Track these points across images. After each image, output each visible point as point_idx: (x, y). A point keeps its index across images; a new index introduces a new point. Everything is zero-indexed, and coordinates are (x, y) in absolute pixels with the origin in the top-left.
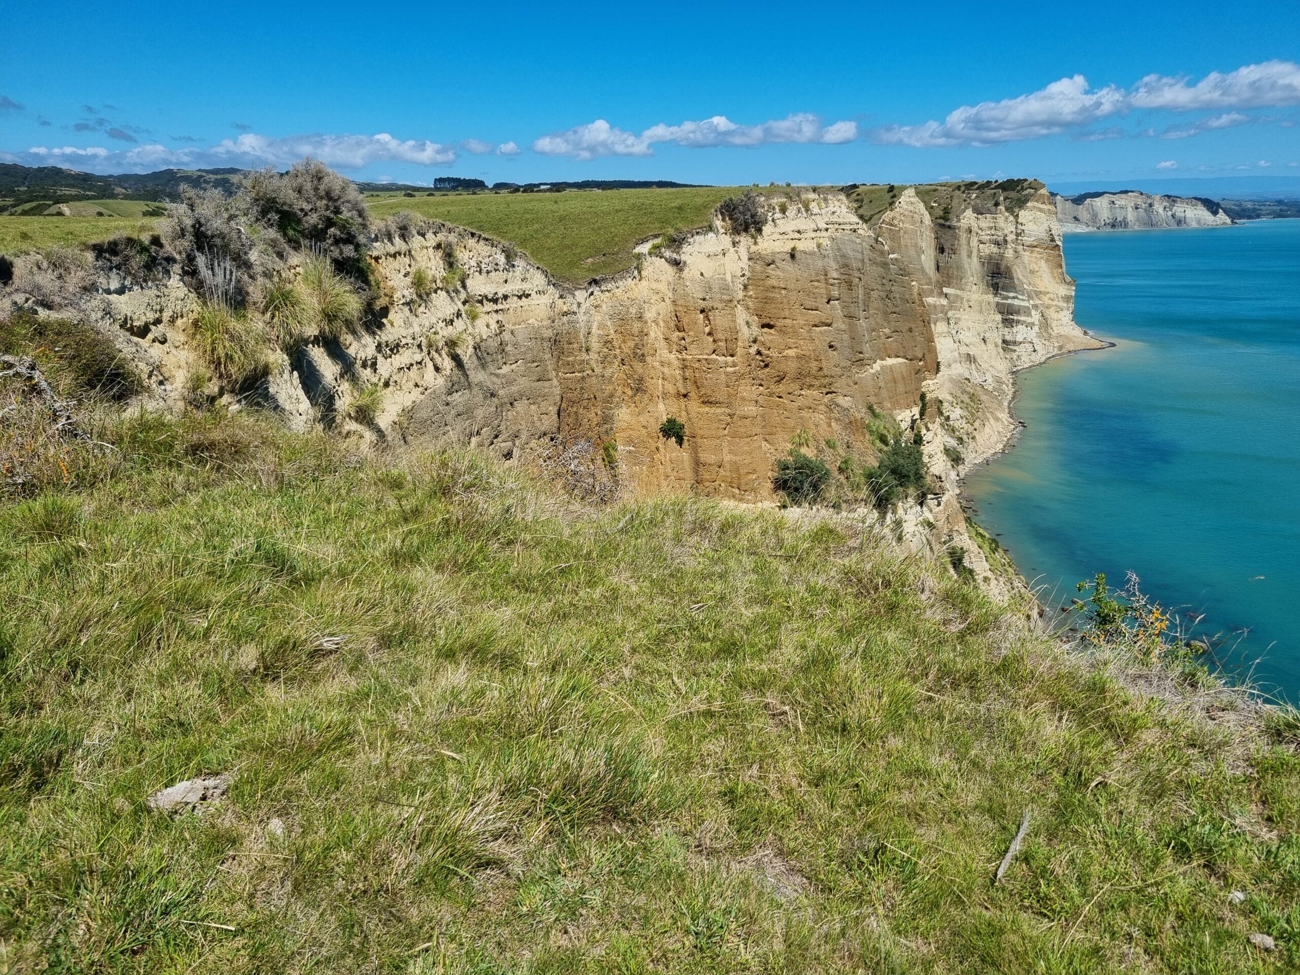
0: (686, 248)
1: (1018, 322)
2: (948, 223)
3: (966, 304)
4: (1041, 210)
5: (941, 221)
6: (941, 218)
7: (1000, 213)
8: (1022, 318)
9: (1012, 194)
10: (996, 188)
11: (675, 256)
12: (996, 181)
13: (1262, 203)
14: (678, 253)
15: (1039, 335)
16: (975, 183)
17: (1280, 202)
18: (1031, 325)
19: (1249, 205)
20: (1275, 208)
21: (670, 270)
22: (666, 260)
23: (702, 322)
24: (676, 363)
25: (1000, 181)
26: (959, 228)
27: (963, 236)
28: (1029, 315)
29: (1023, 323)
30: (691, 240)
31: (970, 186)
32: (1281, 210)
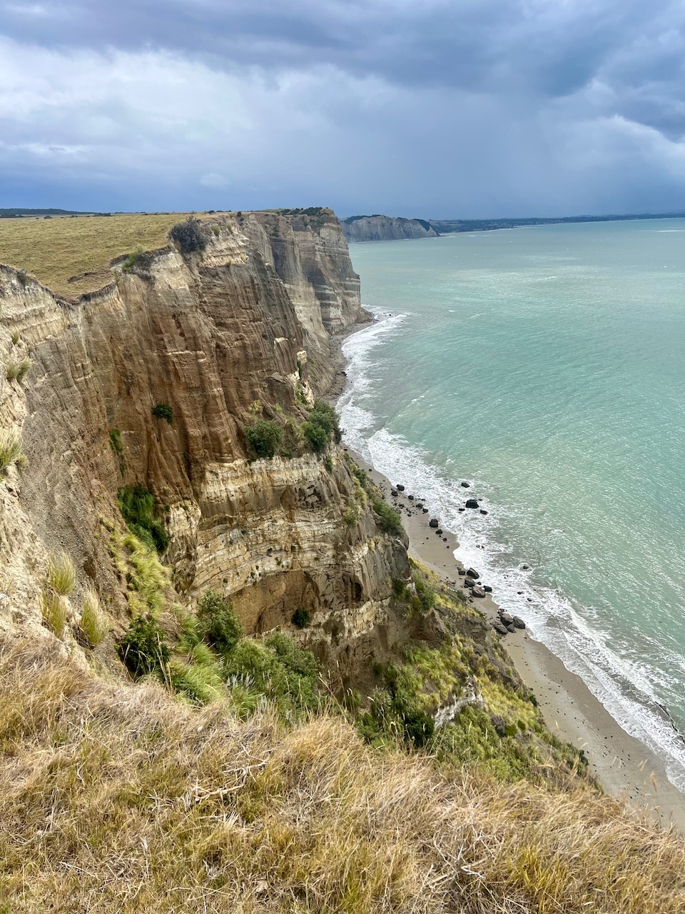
0: (154, 266)
1: (329, 305)
2: (278, 238)
3: (297, 296)
4: (333, 228)
5: (274, 237)
6: (273, 235)
7: (309, 231)
8: (331, 302)
9: (315, 218)
10: (302, 213)
11: (145, 272)
12: (302, 209)
13: (451, 222)
14: (147, 270)
15: (343, 313)
16: (289, 210)
17: (460, 222)
18: (337, 306)
19: (445, 224)
20: (458, 225)
21: (143, 285)
22: (139, 276)
23: (174, 325)
24: (157, 359)
25: (305, 209)
26: (286, 241)
27: (290, 247)
28: (336, 300)
29: (333, 305)
30: (156, 259)
31: (286, 212)
32: (462, 226)
